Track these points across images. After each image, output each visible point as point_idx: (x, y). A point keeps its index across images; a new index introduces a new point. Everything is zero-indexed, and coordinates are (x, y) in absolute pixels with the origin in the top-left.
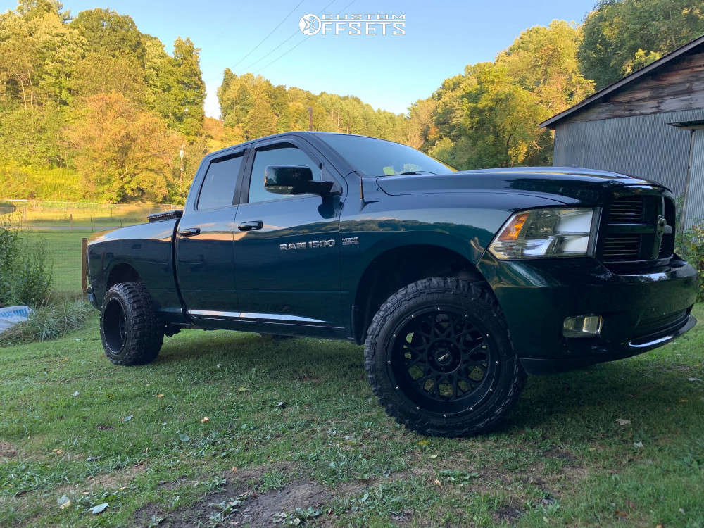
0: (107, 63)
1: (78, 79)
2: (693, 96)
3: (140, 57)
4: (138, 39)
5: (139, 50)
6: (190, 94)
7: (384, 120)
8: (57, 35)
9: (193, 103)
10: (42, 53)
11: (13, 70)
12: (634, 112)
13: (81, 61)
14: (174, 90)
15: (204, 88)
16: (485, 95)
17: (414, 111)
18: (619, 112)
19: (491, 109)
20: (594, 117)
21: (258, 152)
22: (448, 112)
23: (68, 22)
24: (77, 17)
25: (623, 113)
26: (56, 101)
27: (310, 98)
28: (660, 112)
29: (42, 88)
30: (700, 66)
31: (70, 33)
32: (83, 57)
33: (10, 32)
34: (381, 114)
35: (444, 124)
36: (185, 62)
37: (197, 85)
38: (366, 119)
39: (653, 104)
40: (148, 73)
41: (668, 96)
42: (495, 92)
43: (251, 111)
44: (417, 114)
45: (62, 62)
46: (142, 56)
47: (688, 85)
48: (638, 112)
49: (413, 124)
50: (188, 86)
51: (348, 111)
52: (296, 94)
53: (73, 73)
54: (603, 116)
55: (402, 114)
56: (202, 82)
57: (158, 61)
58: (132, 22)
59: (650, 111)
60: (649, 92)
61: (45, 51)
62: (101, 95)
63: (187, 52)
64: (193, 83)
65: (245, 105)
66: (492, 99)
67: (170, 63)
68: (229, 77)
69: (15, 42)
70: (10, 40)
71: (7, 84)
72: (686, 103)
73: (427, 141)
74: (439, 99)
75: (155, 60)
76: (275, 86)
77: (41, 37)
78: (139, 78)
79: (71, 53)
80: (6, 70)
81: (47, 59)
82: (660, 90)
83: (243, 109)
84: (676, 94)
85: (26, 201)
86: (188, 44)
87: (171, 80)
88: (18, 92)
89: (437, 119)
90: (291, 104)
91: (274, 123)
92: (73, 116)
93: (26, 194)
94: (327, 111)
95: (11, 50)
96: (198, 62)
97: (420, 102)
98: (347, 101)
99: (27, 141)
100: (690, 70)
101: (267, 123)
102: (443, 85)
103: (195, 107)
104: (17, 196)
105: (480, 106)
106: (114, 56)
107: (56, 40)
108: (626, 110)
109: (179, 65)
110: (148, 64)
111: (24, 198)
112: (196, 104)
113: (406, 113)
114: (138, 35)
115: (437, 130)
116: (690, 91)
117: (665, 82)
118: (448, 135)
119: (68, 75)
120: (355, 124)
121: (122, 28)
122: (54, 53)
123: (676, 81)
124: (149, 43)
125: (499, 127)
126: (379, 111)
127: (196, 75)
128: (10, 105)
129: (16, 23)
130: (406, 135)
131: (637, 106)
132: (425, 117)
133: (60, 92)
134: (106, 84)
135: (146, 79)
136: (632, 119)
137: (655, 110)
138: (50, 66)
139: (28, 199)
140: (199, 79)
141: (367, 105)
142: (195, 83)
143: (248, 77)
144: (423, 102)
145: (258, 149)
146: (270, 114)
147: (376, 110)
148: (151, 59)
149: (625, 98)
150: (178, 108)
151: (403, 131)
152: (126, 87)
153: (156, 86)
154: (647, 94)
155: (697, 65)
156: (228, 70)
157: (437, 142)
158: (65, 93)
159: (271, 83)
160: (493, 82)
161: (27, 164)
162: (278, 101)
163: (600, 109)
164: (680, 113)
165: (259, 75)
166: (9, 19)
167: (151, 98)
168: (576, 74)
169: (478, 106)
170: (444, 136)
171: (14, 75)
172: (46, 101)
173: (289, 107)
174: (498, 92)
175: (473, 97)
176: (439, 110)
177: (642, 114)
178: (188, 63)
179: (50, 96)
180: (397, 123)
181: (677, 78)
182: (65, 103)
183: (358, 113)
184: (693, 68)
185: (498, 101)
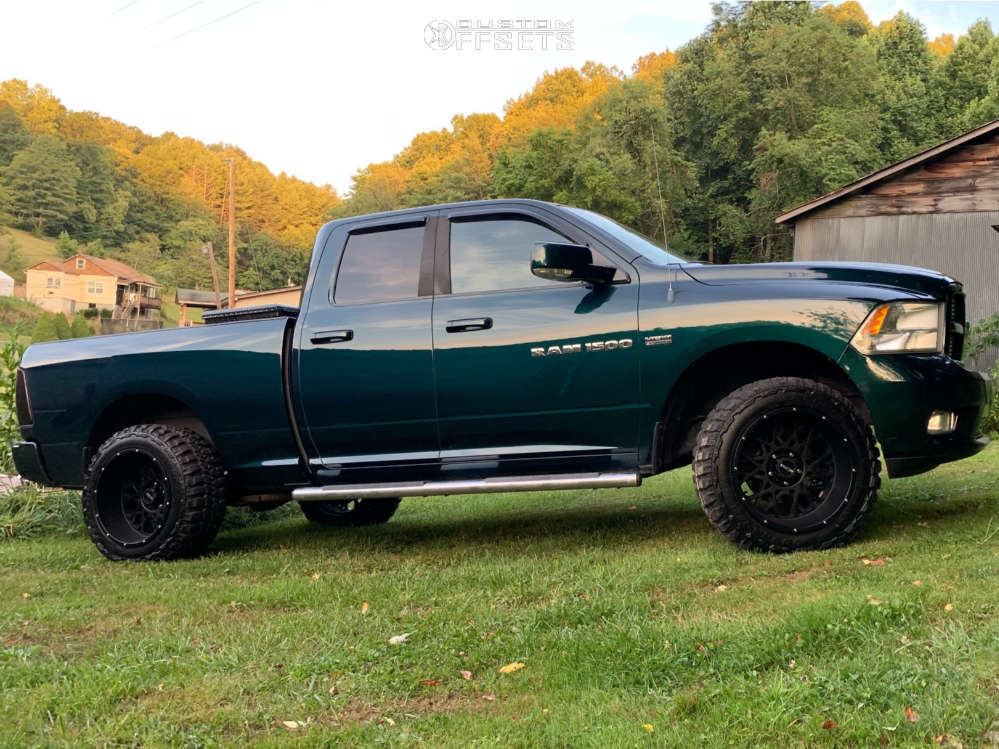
2: (978, 195)
12: (904, 209)
18: (884, 209)
20: (850, 212)
25: (890, 209)
28: (937, 211)
30: (983, 160)
39: (929, 200)
41: (947, 192)
47: (970, 181)
48: (909, 210)
54: (863, 212)
59: (924, 210)
60: (922, 185)
72: (970, 202)
82: (936, 185)
84: (956, 191)
100: (971, 163)
108: (893, 206)
116: (973, 189)
117: (943, 175)
123: (957, 175)
131: (908, 202)
136: (902, 218)
137: (931, 209)
145: (453, 220)
149: (892, 190)
154: (920, 188)
155: (981, 157)
163: (859, 203)
164: (962, 215)
177: (914, 213)
181: (956, 171)
184: (974, 160)
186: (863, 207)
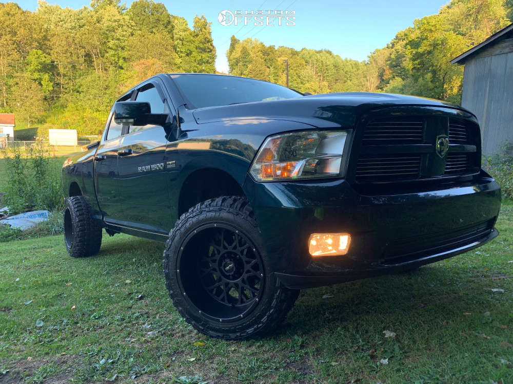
0: (148, 38)
1: (129, 50)
3: (170, 32)
4: (168, 19)
5: (170, 27)
6: (205, 56)
7: (350, 67)
8: (115, 21)
9: (207, 62)
10: (107, 34)
11: (88, 47)
13: (131, 38)
14: (194, 54)
15: (215, 51)
16: (424, 41)
17: (373, 59)
19: (429, 52)
21: (140, 93)
22: (400, 57)
23: (124, 12)
24: (130, 8)
26: (115, 67)
27: (294, 53)
29: (107, 59)
31: (123, 19)
32: (132, 35)
33: (85, 21)
34: (347, 62)
35: (396, 67)
36: (201, 33)
37: (210, 49)
38: (336, 67)
40: (176, 43)
42: (433, 38)
43: (250, 66)
44: (374, 60)
45: (118, 39)
46: (172, 31)
49: (372, 68)
50: (204, 50)
51: (322, 61)
52: (283, 51)
53: (126, 46)
55: (364, 61)
56: (213, 47)
57: (183, 34)
58: (164, 7)
61: (108, 33)
62: (142, 61)
63: (203, 26)
64: (206, 48)
65: (246, 62)
66: (430, 45)
67: (191, 34)
68: (234, 42)
69: (88, 28)
70: (86, 27)
71: (85, 57)
73: (383, 80)
74: (392, 48)
75: (181, 33)
76: (267, 47)
77: (105, 24)
78: (169, 47)
79: (125, 33)
80: (84, 48)
81: (109, 38)
83: (244, 65)
85: (97, 136)
86: (203, 20)
87: (192, 47)
88: (92, 62)
89: (391, 63)
90: (279, 59)
91: (267, 74)
92: (126, 76)
93: (97, 132)
94: (306, 62)
95: (87, 33)
96: (211, 33)
97: (377, 50)
98: (321, 54)
99: (97, 95)
101: (262, 74)
102: (397, 37)
103: (209, 65)
104: (91, 133)
105: (420, 50)
106: (152, 32)
107: (114, 24)
109: (197, 35)
110: (176, 36)
111: (96, 134)
112: (210, 63)
113: (367, 60)
114: (168, 16)
115: (391, 71)
118: (399, 75)
119: (123, 48)
120: (328, 70)
121: (157, 11)
122: (113, 34)
124: (176, 21)
125: (436, 66)
126: (346, 60)
127: (208, 42)
128: (87, 71)
129: (89, 15)
130: (366, 77)
132: (381, 62)
133: (118, 60)
134: (148, 52)
135: (175, 48)
138: (111, 43)
139: (98, 135)
140: (211, 45)
141: (337, 56)
142: (208, 48)
143: (248, 41)
144: (379, 50)
145: (139, 90)
146: (264, 68)
147: (343, 59)
148: (178, 33)
150: (197, 67)
151: (364, 74)
152: (161, 54)
153: (181, 52)
156: (234, 36)
157: (391, 81)
158: (121, 61)
159: (264, 44)
160: (431, 31)
161: (98, 111)
162: (269, 57)
163: (504, 45)
165: (255, 39)
166: (84, 12)
167: (178, 61)
168: (503, 19)
169: (419, 51)
170: (396, 76)
171: (89, 51)
172: (109, 67)
173: (277, 61)
174: (435, 38)
175: (414, 44)
176: (393, 56)
178: (202, 34)
179: (112, 64)
180: (360, 68)
182: (122, 68)
183: (330, 62)
185: (435, 45)
186: (507, 47)
